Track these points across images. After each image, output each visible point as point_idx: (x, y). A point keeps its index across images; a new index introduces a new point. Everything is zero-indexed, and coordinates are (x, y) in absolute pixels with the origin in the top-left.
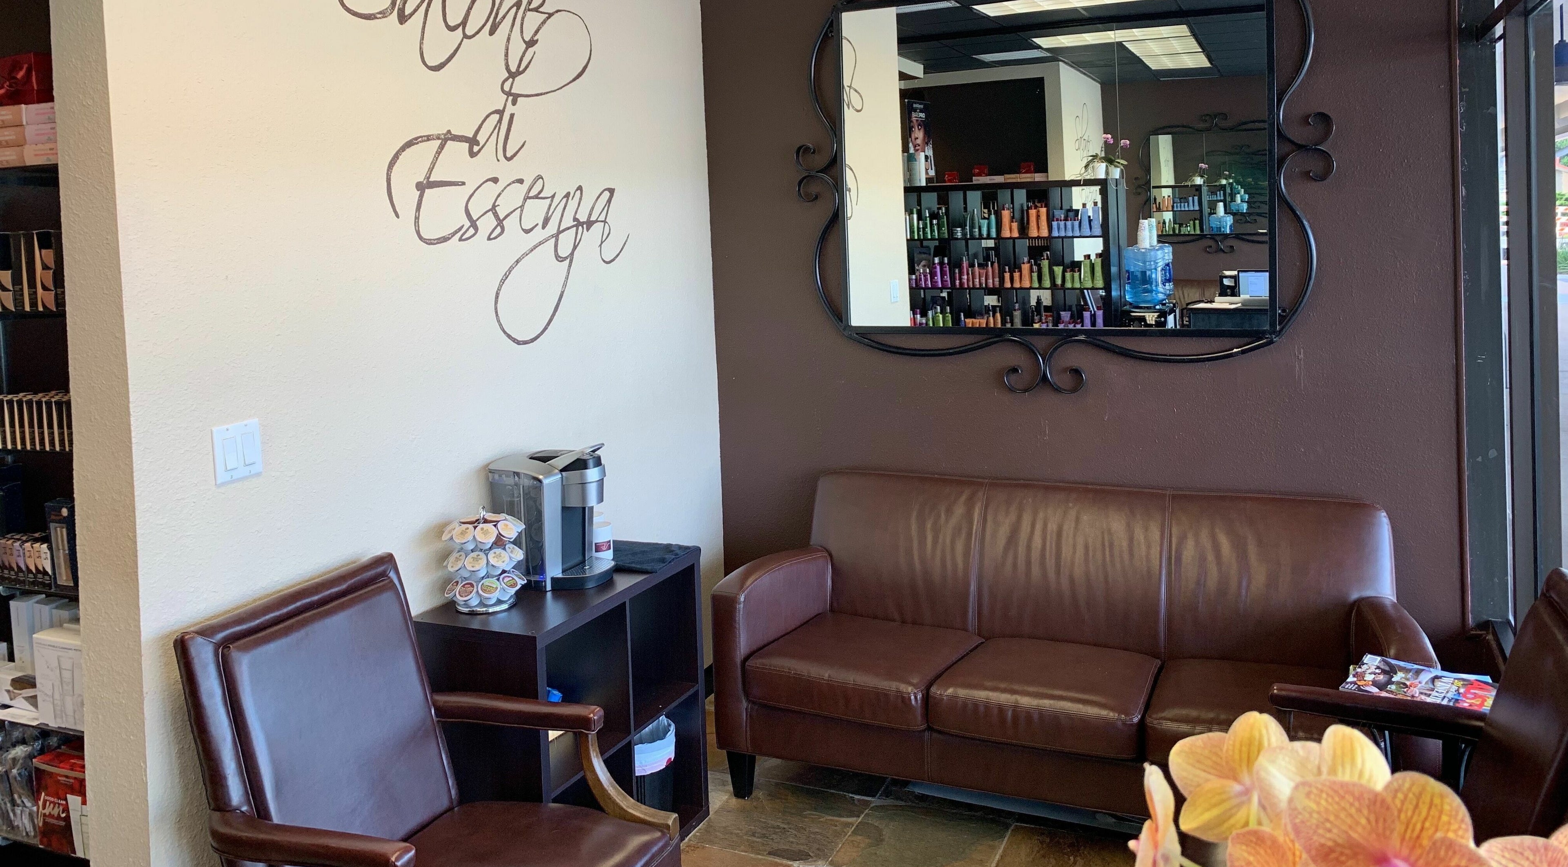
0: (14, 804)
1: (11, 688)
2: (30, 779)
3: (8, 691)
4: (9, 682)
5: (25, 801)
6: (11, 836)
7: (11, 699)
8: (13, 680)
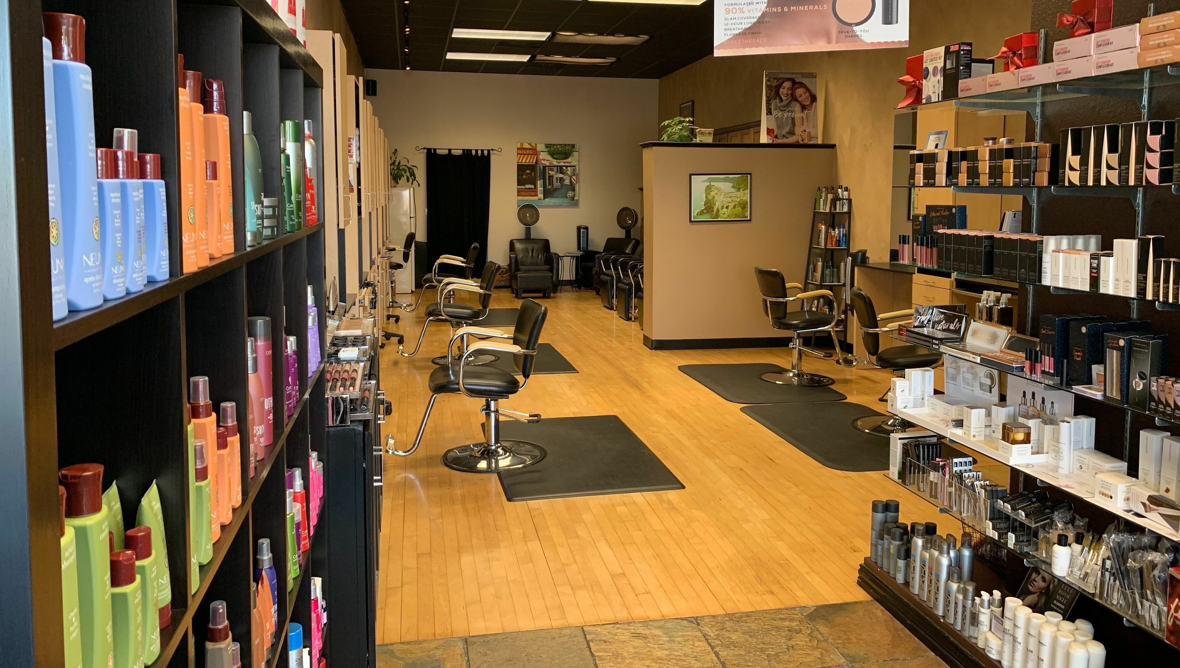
0: (1143, 596)
1: (1147, 503)
2: (1165, 583)
3: (1144, 504)
4: (1147, 497)
5: (1158, 600)
6: (1135, 621)
7: (1146, 511)
8: (1150, 496)
